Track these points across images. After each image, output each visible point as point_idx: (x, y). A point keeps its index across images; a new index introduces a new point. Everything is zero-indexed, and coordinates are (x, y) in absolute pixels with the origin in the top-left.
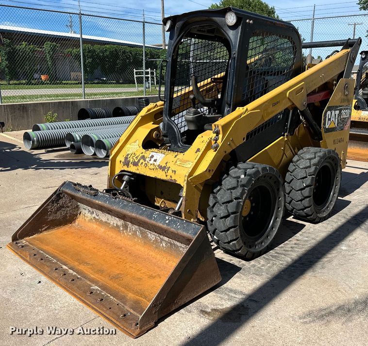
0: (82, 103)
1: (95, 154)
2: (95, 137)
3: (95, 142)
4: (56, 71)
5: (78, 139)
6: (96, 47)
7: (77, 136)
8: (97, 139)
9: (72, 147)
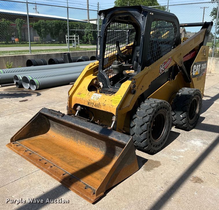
0: (29, 56)
1: (30, 88)
2: (30, 78)
3: (29, 80)
4: (25, 36)
5: (21, 79)
6: (47, 21)
7: (20, 77)
8: (31, 79)
9: (17, 84)
